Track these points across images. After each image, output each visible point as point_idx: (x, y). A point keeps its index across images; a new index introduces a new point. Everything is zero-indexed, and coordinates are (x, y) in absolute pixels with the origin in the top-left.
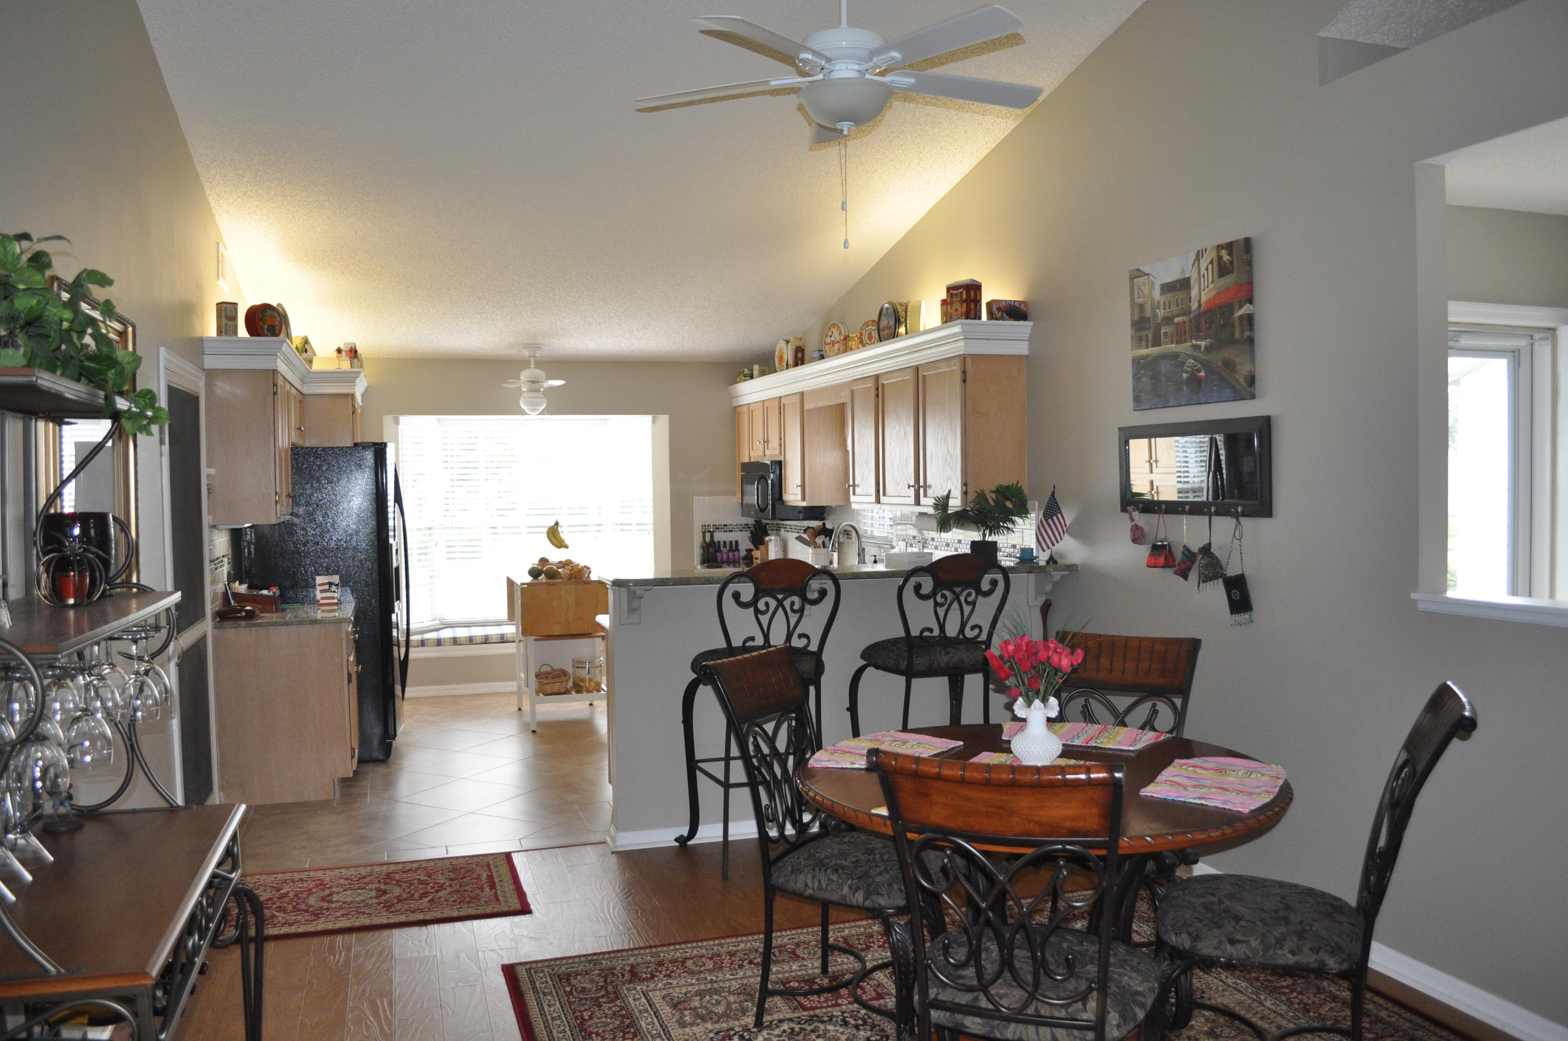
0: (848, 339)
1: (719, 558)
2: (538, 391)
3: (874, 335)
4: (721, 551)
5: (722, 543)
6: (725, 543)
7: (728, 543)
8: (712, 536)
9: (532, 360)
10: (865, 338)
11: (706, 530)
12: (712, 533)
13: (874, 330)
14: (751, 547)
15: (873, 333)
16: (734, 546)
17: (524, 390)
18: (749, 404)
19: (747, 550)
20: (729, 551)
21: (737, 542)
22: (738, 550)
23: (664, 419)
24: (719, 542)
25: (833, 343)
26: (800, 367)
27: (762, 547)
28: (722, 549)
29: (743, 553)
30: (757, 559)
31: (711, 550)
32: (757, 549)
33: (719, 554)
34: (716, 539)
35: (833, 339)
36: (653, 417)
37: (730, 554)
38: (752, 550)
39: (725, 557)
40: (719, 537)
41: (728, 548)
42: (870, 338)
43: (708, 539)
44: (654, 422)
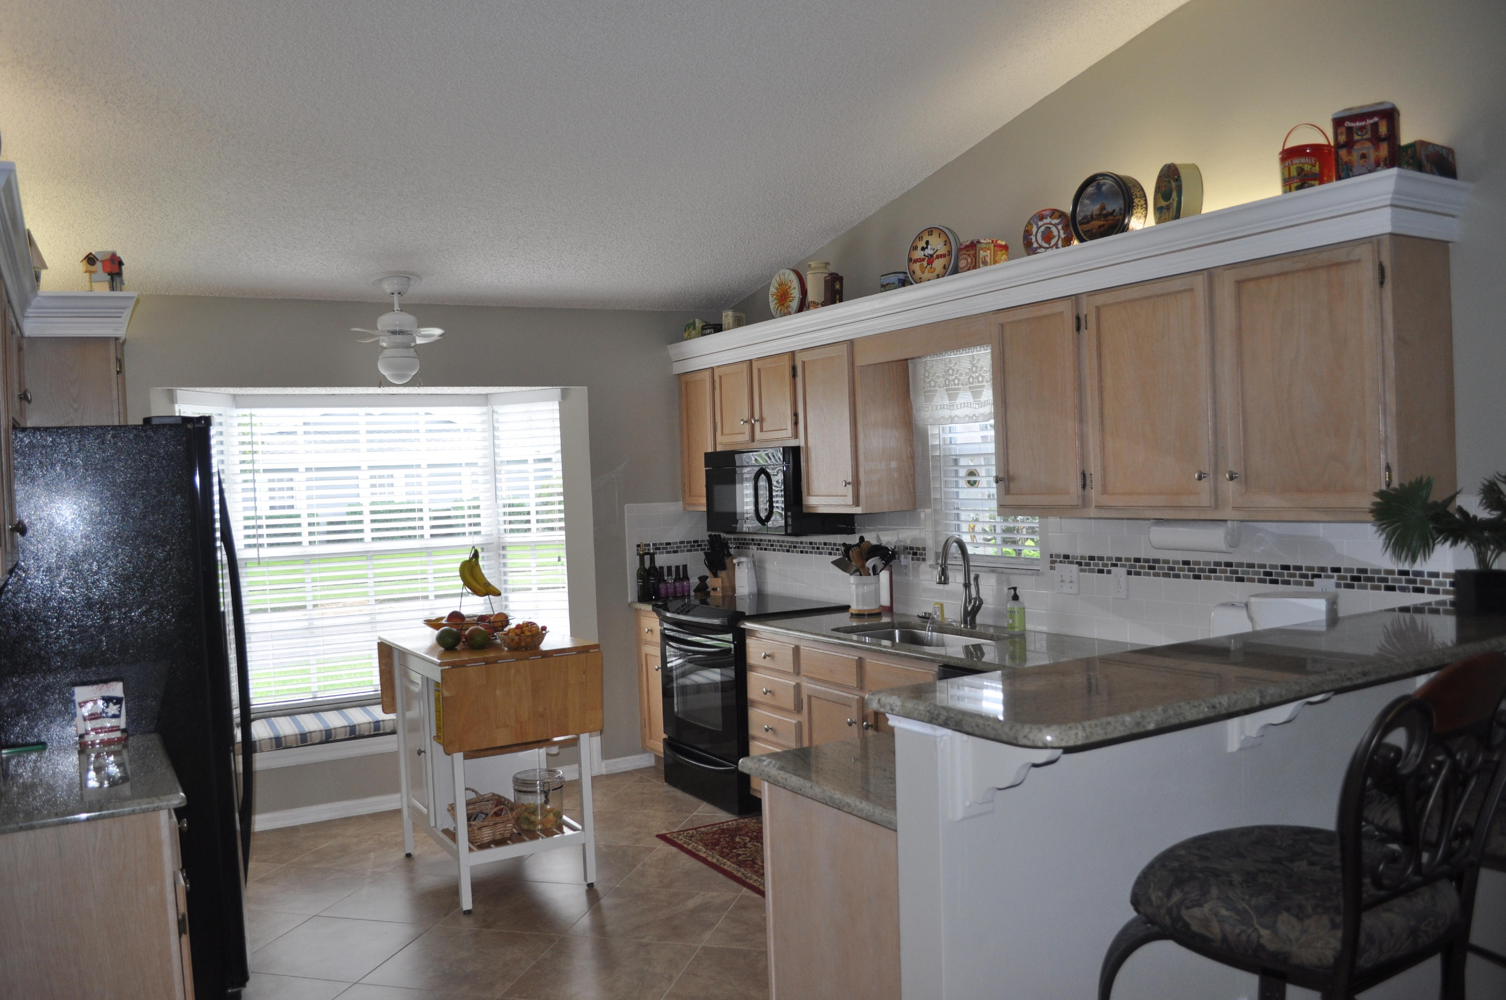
0: (978, 246)
1: (663, 591)
2: (408, 346)
3: (1055, 233)
4: (665, 581)
5: (665, 570)
6: (669, 568)
7: (673, 569)
8: (652, 560)
9: (396, 299)
10: (1037, 239)
11: (645, 553)
12: (652, 556)
13: (1056, 225)
14: (707, 572)
15: (1054, 229)
16: (682, 573)
17: (384, 345)
18: (712, 368)
19: (700, 578)
20: (675, 580)
21: (685, 567)
22: (688, 579)
23: (580, 393)
24: (661, 568)
25: (931, 259)
26: (838, 305)
27: (723, 574)
28: (666, 578)
29: (694, 581)
30: (715, 589)
31: (652, 580)
32: (715, 575)
33: (662, 586)
34: (658, 564)
35: (929, 251)
36: (562, 390)
37: (677, 584)
38: (706, 578)
39: (671, 591)
40: (662, 560)
41: (674, 577)
42: (1048, 237)
43: (647, 565)
44: (564, 396)
